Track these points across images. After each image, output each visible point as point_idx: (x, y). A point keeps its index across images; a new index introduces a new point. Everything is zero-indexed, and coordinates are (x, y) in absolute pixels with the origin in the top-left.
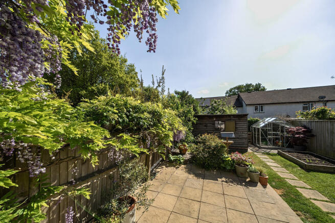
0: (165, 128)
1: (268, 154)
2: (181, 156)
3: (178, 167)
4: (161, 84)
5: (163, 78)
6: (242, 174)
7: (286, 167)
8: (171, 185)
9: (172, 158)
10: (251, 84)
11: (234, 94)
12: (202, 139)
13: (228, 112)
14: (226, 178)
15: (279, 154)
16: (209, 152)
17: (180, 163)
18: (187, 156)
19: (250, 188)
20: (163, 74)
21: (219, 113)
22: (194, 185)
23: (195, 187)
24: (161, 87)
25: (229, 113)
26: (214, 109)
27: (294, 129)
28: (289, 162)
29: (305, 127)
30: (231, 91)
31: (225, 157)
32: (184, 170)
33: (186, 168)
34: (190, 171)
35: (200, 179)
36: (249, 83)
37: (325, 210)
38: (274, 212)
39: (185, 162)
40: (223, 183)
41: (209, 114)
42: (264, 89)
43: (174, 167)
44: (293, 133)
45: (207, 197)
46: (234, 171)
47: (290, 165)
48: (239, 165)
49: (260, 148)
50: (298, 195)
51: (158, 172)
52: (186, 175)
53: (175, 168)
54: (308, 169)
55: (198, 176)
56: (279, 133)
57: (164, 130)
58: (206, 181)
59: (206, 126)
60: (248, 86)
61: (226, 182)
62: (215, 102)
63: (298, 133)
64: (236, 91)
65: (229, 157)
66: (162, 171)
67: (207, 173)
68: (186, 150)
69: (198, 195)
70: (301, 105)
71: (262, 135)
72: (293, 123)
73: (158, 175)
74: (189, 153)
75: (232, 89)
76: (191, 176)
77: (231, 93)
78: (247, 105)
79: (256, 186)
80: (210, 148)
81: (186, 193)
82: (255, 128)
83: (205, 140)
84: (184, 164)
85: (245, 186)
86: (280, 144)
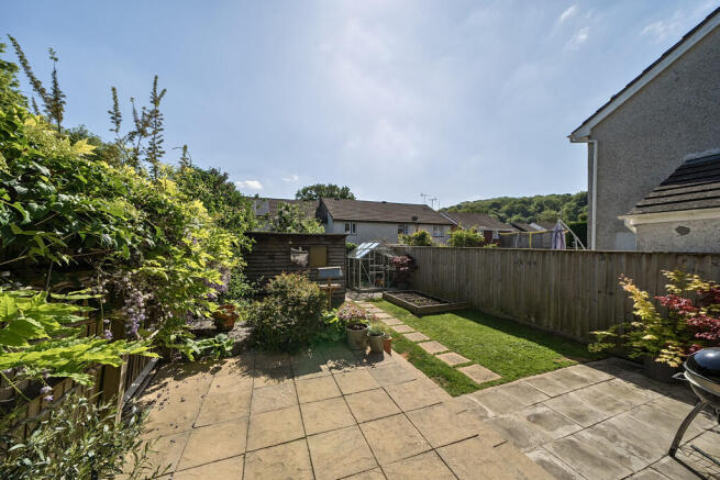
0: (197, 260)
1: (372, 300)
2: (223, 336)
3: (218, 369)
4: (149, 130)
5: (155, 113)
6: (358, 343)
7: (397, 315)
8: (208, 430)
9: (195, 346)
10: (335, 187)
11: (311, 199)
12: (277, 286)
13: (310, 230)
14: (334, 360)
15: (385, 298)
16: (298, 313)
17: (224, 356)
18: (240, 332)
19: (377, 364)
20: (156, 101)
21: (294, 231)
22: (274, 400)
23: (278, 405)
24: (149, 139)
25: (310, 232)
26: (284, 222)
27: (398, 259)
28: (399, 308)
29: (408, 256)
30: (305, 191)
31: (327, 319)
32: (238, 371)
33: (240, 365)
34: (253, 370)
35: (286, 381)
36: (333, 184)
37: (451, 364)
38: (420, 395)
39: (238, 350)
40: (334, 371)
41: (276, 232)
42: (352, 198)
43: (205, 369)
44: (399, 265)
45: (316, 416)
46: (345, 342)
47: (400, 313)
48: (351, 327)
49: (359, 292)
50: (423, 354)
51: (150, 403)
52: (248, 381)
53: (208, 375)
54: (419, 313)
55: (276, 374)
56: (382, 266)
57: (193, 265)
58: (300, 380)
59: (272, 257)
60: (333, 188)
61: (337, 368)
62: (287, 209)
63: (402, 265)
64: (314, 193)
65: (334, 316)
66: (164, 396)
67: (295, 361)
68: (235, 318)
69: (296, 422)
70: (396, 227)
71: (363, 271)
72: (396, 251)
73: (153, 414)
74: (243, 322)
75: (308, 189)
76: (261, 381)
77: (306, 195)
78: (334, 220)
79: (382, 359)
80: (298, 303)
81: (263, 433)
82: (351, 260)
83: (283, 287)
84: (234, 356)
85: (369, 363)
86: (382, 282)
